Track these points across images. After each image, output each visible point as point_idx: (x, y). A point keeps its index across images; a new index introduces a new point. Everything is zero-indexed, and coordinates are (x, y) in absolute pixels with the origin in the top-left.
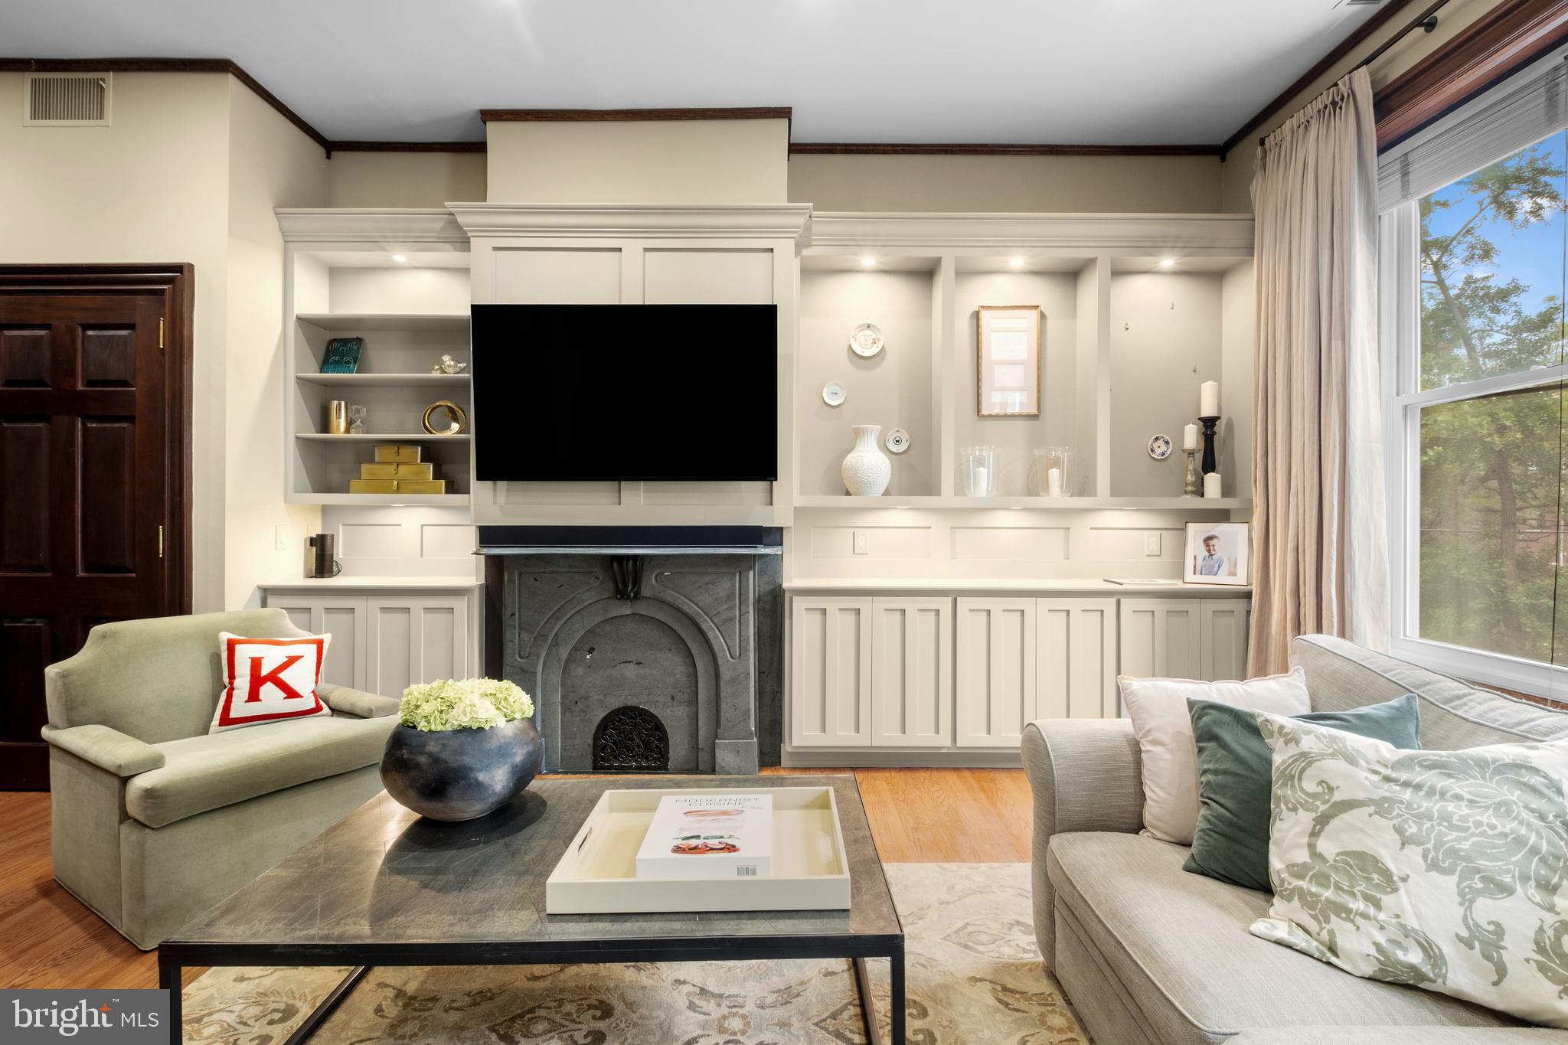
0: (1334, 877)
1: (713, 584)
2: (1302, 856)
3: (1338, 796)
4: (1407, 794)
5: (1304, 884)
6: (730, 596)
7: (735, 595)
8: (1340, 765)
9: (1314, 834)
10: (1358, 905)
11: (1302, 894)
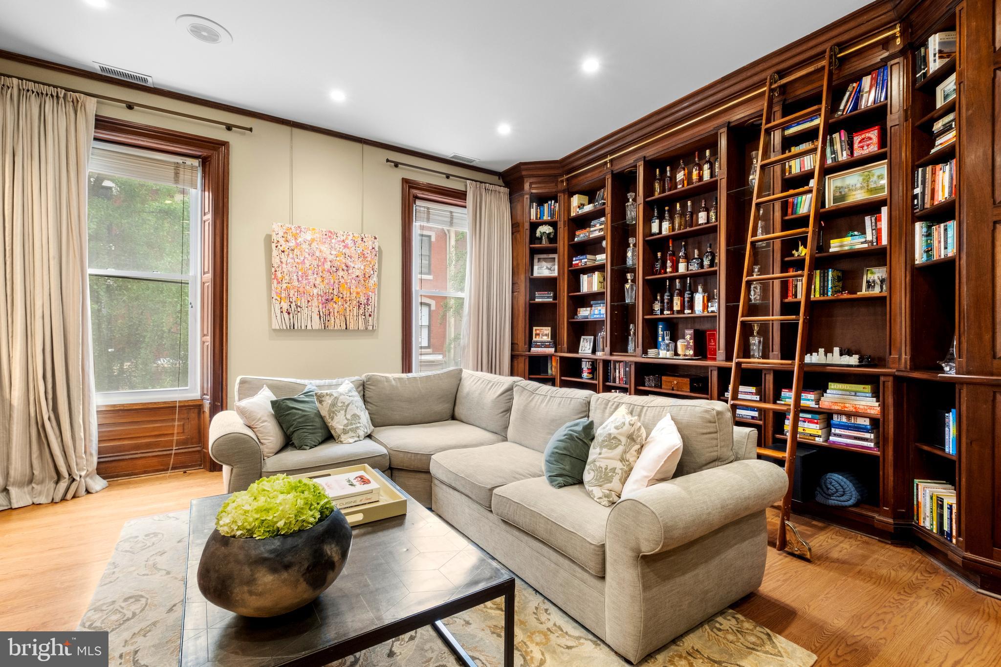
0: (353, 422)
2: (346, 422)
3: (346, 404)
9: (345, 415)
10: (359, 425)
11: (350, 429)
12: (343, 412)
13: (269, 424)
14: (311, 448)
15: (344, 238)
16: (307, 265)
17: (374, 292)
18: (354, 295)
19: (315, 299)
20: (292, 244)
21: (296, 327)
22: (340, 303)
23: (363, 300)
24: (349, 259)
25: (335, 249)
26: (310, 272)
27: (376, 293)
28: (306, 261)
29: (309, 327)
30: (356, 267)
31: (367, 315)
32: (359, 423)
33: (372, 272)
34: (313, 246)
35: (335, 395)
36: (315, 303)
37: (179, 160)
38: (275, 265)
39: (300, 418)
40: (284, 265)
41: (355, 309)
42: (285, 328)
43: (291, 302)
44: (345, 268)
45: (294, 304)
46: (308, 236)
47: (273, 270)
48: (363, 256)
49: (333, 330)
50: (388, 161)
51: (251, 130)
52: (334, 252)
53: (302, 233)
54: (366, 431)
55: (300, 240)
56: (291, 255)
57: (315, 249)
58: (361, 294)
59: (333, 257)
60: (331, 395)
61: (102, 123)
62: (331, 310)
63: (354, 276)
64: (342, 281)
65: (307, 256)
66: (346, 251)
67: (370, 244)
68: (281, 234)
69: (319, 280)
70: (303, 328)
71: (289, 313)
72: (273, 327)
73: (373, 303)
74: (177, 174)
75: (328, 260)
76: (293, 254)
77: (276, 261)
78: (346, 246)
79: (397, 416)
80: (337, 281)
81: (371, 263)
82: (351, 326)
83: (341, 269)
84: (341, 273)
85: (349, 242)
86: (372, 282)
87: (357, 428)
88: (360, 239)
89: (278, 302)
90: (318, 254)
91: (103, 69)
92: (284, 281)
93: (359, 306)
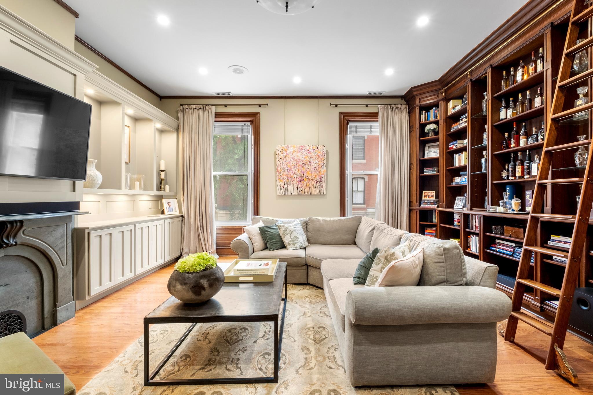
0: (294, 240)
1: (54, 231)
2: (290, 240)
3: (291, 231)
4: (296, 229)
5: (292, 242)
6: (62, 237)
7: (64, 235)
8: (290, 227)
9: (290, 236)
10: (297, 242)
12: (289, 235)
13: (257, 238)
14: (274, 250)
15: (308, 148)
16: (291, 164)
17: (324, 175)
18: (314, 177)
19: (295, 180)
20: (285, 154)
21: (287, 194)
22: (307, 181)
23: (318, 179)
24: (311, 159)
25: (304, 154)
26: (293, 167)
27: (325, 175)
28: (291, 162)
29: (293, 194)
30: (314, 162)
31: (321, 187)
32: (298, 241)
33: (323, 164)
34: (294, 154)
35: (286, 226)
36: (295, 182)
37: (243, 124)
38: (278, 165)
39: (270, 236)
40: (281, 165)
41: (314, 184)
42: (282, 194)
43: (285, 182)
44: (309, 163)
45: (286, 183)
46: (292, 150)
47: (277, 167)
48: (318, 156)
49: (304, 195)
50: (331, 104)
51: (268, 105)
52: (303, 156)
53: (289, 149)
54: (301, 245)
55: (288, 152)
56: (284, 160)
57: (295, 155)
58: (317, 176)
59: (303, 158)
60: (284, 226)
61: (217, 115)
62: (303, 185)
63: (313, 167)
64: (308, 170)
65: (291, 159)
66: (310, 155)
67: (321, 150)
68: (280, 150)
69: (297, 170)
70: (290, 194)
71: (284, 187)
72: (277, 194)
73: (323, 180)
74: (242, 130)
75: (301, 160)
76: (285, 159)
77: (278, 163)
78: (309, 153)
79: (321, 240)
80: (305, 170)
81: (322, 160)
82: (313, 193)
83: (307, 164)
84: (307, 166)
85: (311, 150)
86: (323, 169)
87: (296, 243)
88: (316, 148)
89: (279, 182)
90: (296, 158)
91: (216, 94)
92: (281, 172)
93: (316, 182)
